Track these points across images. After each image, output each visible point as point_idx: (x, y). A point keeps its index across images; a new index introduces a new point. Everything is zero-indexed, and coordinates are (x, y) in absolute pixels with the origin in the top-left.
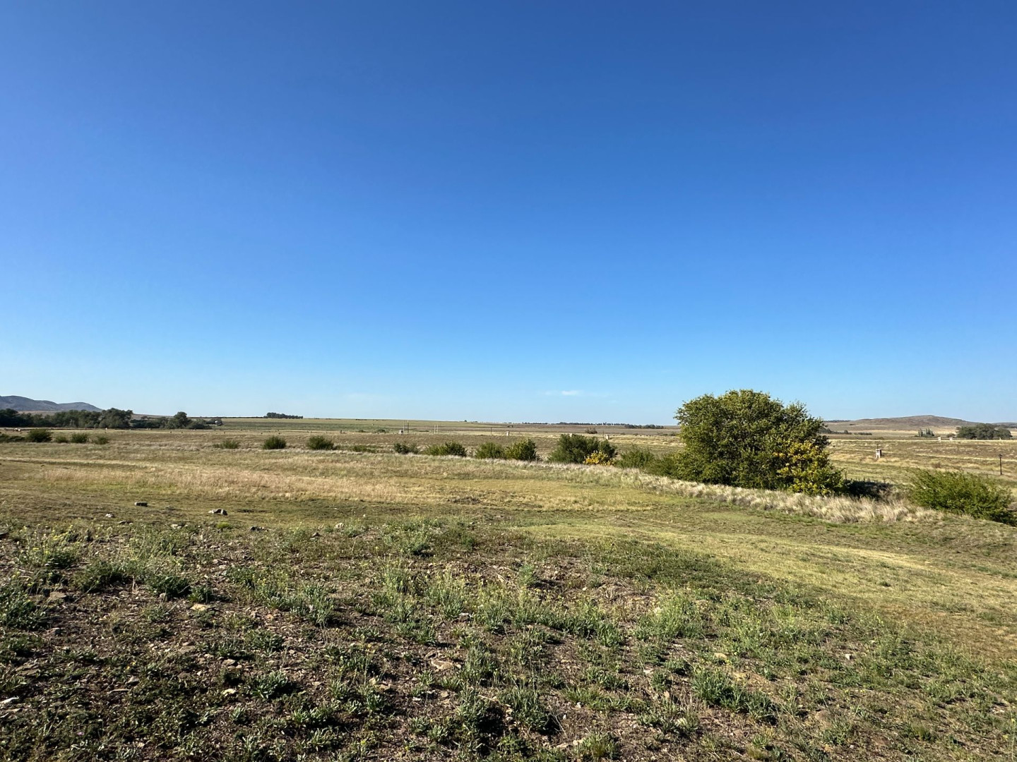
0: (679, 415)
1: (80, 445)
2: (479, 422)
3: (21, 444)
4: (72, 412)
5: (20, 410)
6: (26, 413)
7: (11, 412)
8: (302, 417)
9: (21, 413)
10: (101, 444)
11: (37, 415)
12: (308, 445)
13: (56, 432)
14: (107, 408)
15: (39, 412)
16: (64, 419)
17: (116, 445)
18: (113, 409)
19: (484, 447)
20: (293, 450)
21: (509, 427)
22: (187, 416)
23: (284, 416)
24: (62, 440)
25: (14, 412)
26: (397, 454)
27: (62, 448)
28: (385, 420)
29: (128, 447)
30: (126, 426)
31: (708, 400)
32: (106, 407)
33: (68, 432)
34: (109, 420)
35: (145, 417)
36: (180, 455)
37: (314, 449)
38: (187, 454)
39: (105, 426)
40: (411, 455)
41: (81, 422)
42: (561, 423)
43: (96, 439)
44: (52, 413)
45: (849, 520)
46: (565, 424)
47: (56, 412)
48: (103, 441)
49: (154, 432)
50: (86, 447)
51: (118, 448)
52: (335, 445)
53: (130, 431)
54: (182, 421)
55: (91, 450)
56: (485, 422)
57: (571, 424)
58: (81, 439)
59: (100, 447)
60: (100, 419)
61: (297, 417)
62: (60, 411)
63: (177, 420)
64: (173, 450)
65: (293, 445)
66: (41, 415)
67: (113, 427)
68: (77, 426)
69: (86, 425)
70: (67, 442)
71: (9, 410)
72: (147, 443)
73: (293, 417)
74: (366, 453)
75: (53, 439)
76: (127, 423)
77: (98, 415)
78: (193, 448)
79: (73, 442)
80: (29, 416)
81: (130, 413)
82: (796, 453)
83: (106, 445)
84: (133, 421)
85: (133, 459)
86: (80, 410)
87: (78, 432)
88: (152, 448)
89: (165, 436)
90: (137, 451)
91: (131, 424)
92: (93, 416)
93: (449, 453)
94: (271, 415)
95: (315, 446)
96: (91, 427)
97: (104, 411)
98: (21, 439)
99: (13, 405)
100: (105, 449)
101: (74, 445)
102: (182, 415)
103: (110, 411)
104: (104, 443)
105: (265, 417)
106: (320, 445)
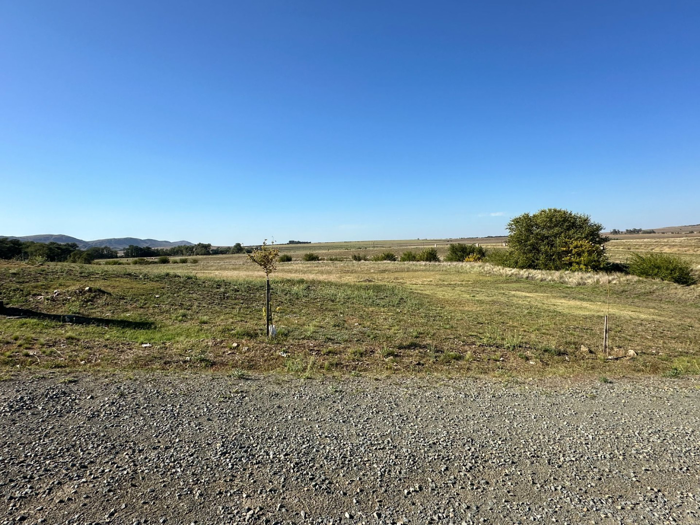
0: (509, 227)
1: (184, 264)
2: (428, 239)
3: (156, 265)
4: (179, 247)
5: (153, 247)
6: (156, 248)
7: (148, 248)
8: (310, 243)
9: (153, 248)
10: (194, 263)
11: (161, 249)
12: (304, 259)
13: (171, 258)
14: (197, 243)
15: (162, 248)
16: (175, 250)
17: (202, 264)
18: (200, 243)
19: (405, 255)
20: (295, 262)
21: (448, 241)
22: (242, 245)
23: (299, 243)
24: (175, 262)
25: (149, 248)
26: (354, 262)
27: (175, 266)
28: (364, 241)
29: (208, 264)
30: (208, 253)
31: (527, 217)
32: (195, 242)
33: (178, 258)
34: (198, 250)
35: (219, 247)
36: (234, 267)
37: (308, 261)
38: (237, 266)
39: (197, 254)
40: (362, 261)
41: (184, 252)
42: (489, 237)
43: (192, 261)
44: (169, 248)
45: (580, 284)
46: (492, 237)
47: (171, 247)
48: (195, 261)
49: (224, 256)
50: (187, 265)
51: (203, 265)
52: (320, 258)
53: (211, 256)
54: (239, 249)
55: (189, 266)
56: (432, 239)
57: (496, 237)
58: (184, 261)
59: (194, 265)
60: (194, 250)
61: (307, 243)
62: (173, 247)
63: (236, 248)
64: (230, 264)
65: (298, 259)
66: (163, 249)
67: (202, 255)
68: (183, 255)
69: (187, 254)
70: (177, 263)
71: (147, 247)
72: (218, 262)
73: (305, 243)
74: (336, 262)
75: (171, 262)
76: (208, 251)
77: (193, 247)
78: (241, 263)
79: (180, 263)
80: (157, 250)
81: (209, 245)
82: (575, 248)
83: (197, 264)
84: (212, 250)
85: (210, 270)
86: (183, 245)
87: (184, 258)
88: (220, 264)
89: (227, 258)
90: (212, 266)
91: (211, 252)
92: (190, 248)
93: (385, 260)
94: (291, 242)
95: (308, 259)
96: (190, 255)
97: (195, 245)
98: (155, 263)
99: (149, 244)
100: (196, 266)
101: (181, 264)
102: (238, 245)
103: (199, 245)
104: (196, 263)
105: (287, 244)
106: (312, 258)
